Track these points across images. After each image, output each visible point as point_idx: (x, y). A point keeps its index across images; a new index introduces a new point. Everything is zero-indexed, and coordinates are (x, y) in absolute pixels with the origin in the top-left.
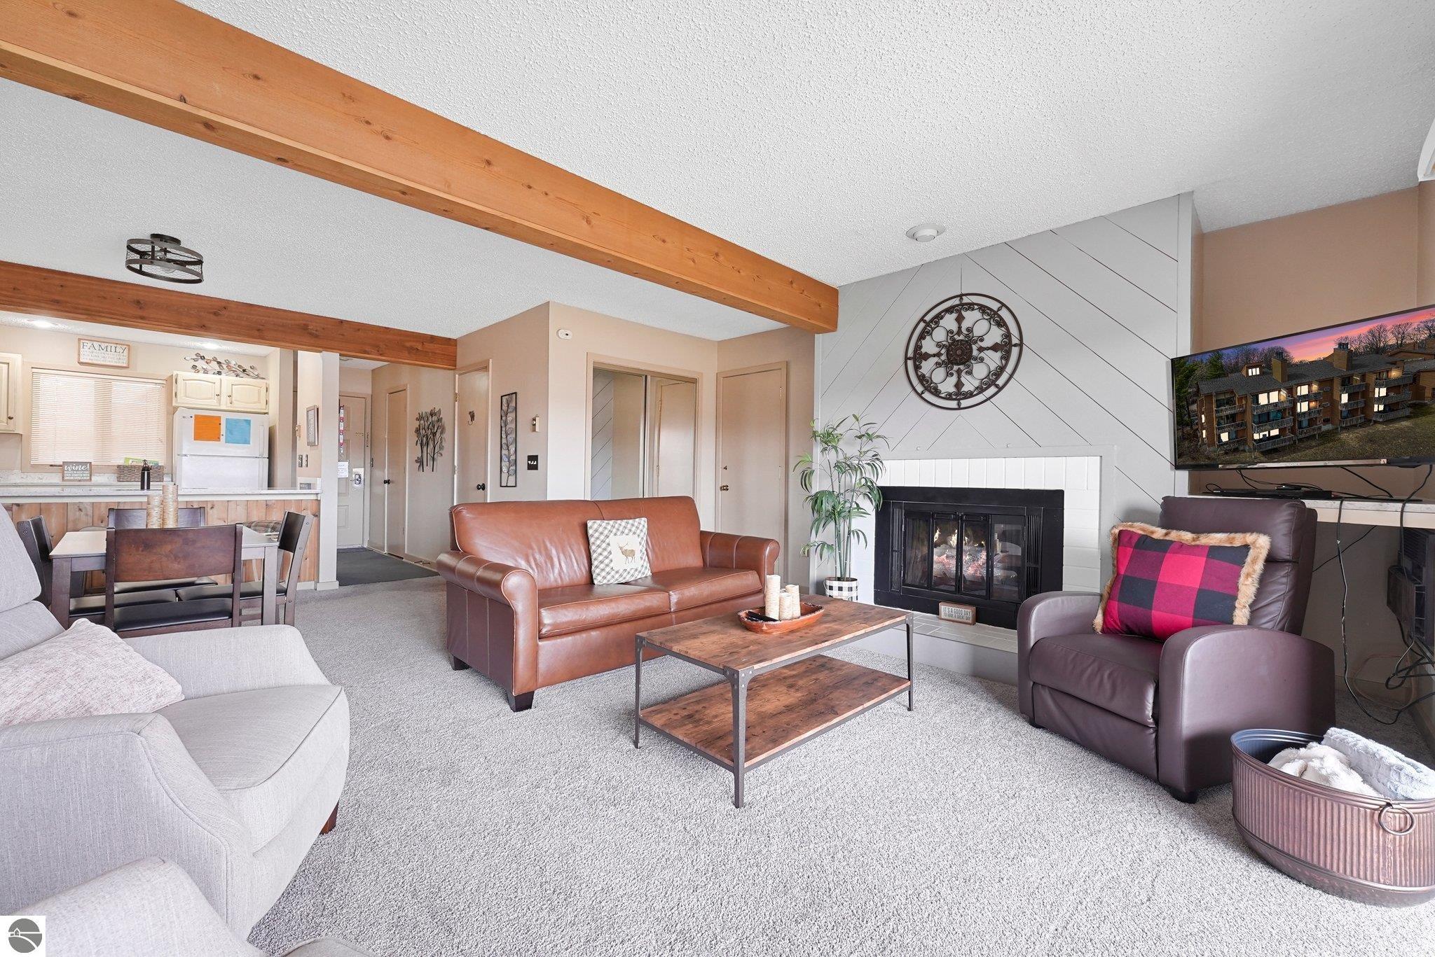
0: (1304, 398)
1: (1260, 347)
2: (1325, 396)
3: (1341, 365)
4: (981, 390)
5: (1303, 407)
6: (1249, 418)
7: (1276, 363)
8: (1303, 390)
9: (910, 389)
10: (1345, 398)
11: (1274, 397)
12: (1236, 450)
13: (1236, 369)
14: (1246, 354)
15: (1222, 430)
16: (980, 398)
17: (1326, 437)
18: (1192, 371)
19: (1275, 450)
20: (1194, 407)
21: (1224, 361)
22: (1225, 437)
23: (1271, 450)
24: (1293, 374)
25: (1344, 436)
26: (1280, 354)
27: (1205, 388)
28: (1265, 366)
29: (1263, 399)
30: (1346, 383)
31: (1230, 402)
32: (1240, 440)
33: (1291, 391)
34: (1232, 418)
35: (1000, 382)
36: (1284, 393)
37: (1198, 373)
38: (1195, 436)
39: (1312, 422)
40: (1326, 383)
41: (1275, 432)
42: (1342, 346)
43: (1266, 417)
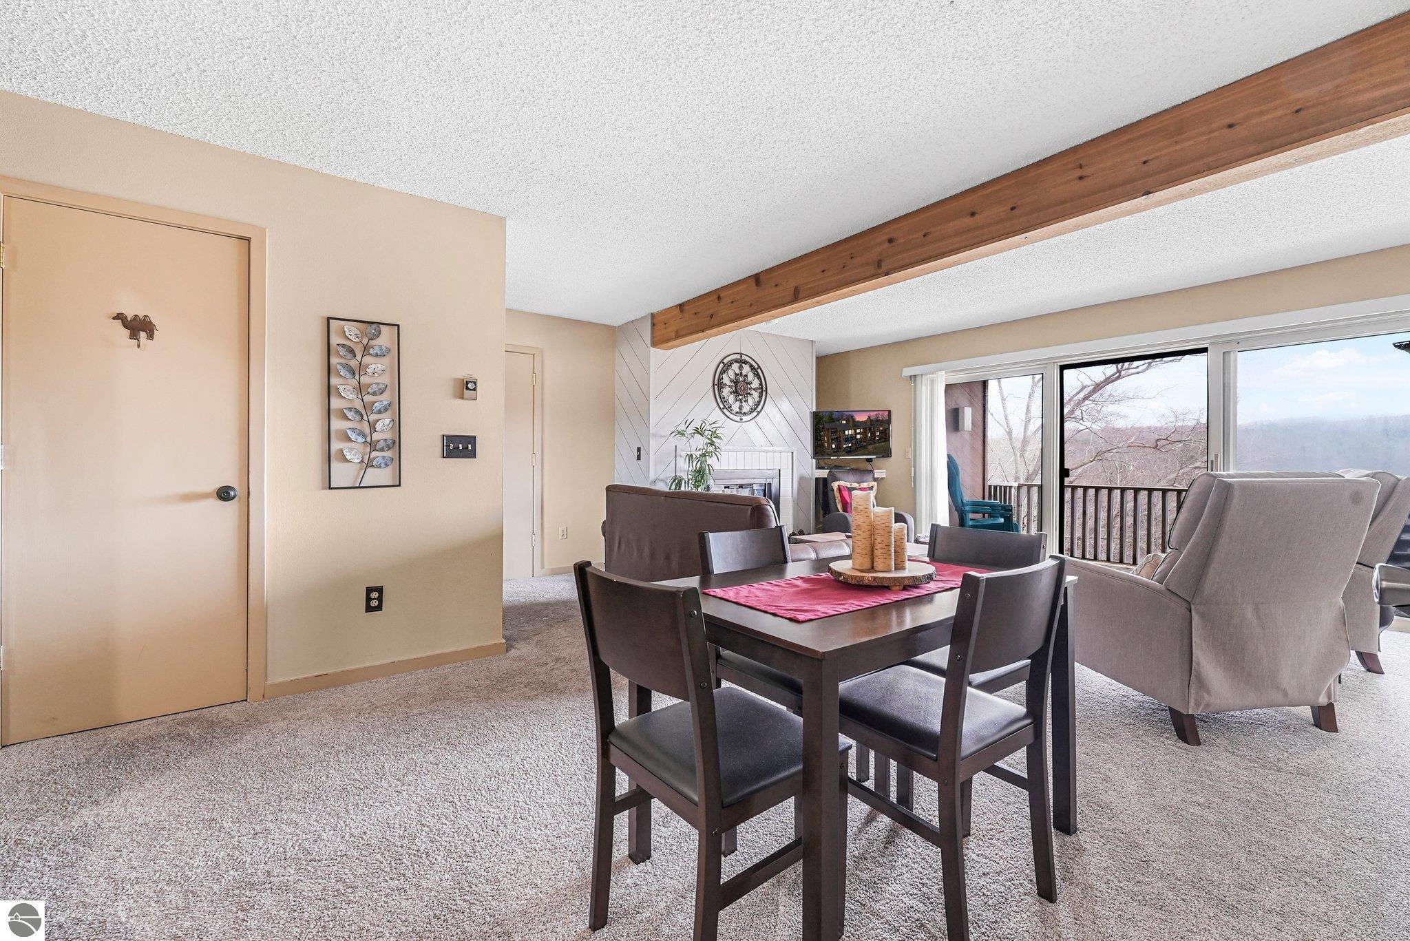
0: (859, 433)
1: (846, 413)
2: (864, 434)
3: (869, 423)
4: (751, 412)
5: (858, 437)
6: (842, 440)
7: (851, 420)
8: (858, 431)
9: (716, 405)
10: (869, 435)
11: (850, 432)
12: (838, 451)
13: (838, 420)
14: (841, 415)
15: (832, 443)
16: (750, 417)
17: (864, 447)
18: (821, 418)
19: (850, 452)
20: (822, 433)
21: (834, 416)
22: (834, 446)
23: (849, 452)
24: (856, 425)
25: (869, 447)
26: (852, 417)
27: (827, 426)
28: (848, 421)
29: (847, 433)
30: (870, 429)
31: (835, 432)
32: (839, 448)
33: (855, 431)
34: (837, 438)
35: (759, 409)
36: (853, 431)
37: (824, 419)
38: (822, 445)
39: (861, 442)
40: (865, 429)
41: (850, 445)
42: (869, 417)
43: (848, 439)
